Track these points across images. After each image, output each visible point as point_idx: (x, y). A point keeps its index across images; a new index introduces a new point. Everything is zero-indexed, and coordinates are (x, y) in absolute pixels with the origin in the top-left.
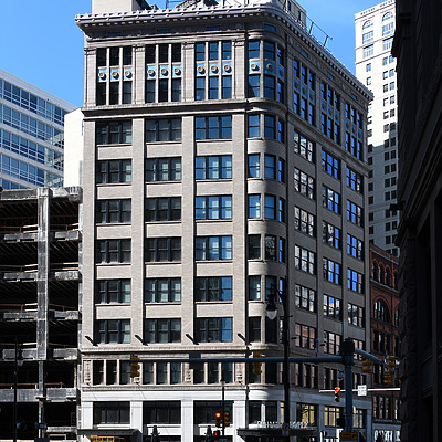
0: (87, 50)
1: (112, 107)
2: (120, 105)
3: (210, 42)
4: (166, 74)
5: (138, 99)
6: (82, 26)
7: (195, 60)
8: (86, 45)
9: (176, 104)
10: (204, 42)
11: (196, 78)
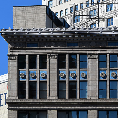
0: (10, 56)
1: (31, 100)
2: (37, 99)
3: (110, 54)
4: (75, 77)
5: (52, 95)
6: (6, 37)
7: (99, 68)
8: (10, 52)
9: (83, 100)
10: (106, 54)
11: (99, 81)
